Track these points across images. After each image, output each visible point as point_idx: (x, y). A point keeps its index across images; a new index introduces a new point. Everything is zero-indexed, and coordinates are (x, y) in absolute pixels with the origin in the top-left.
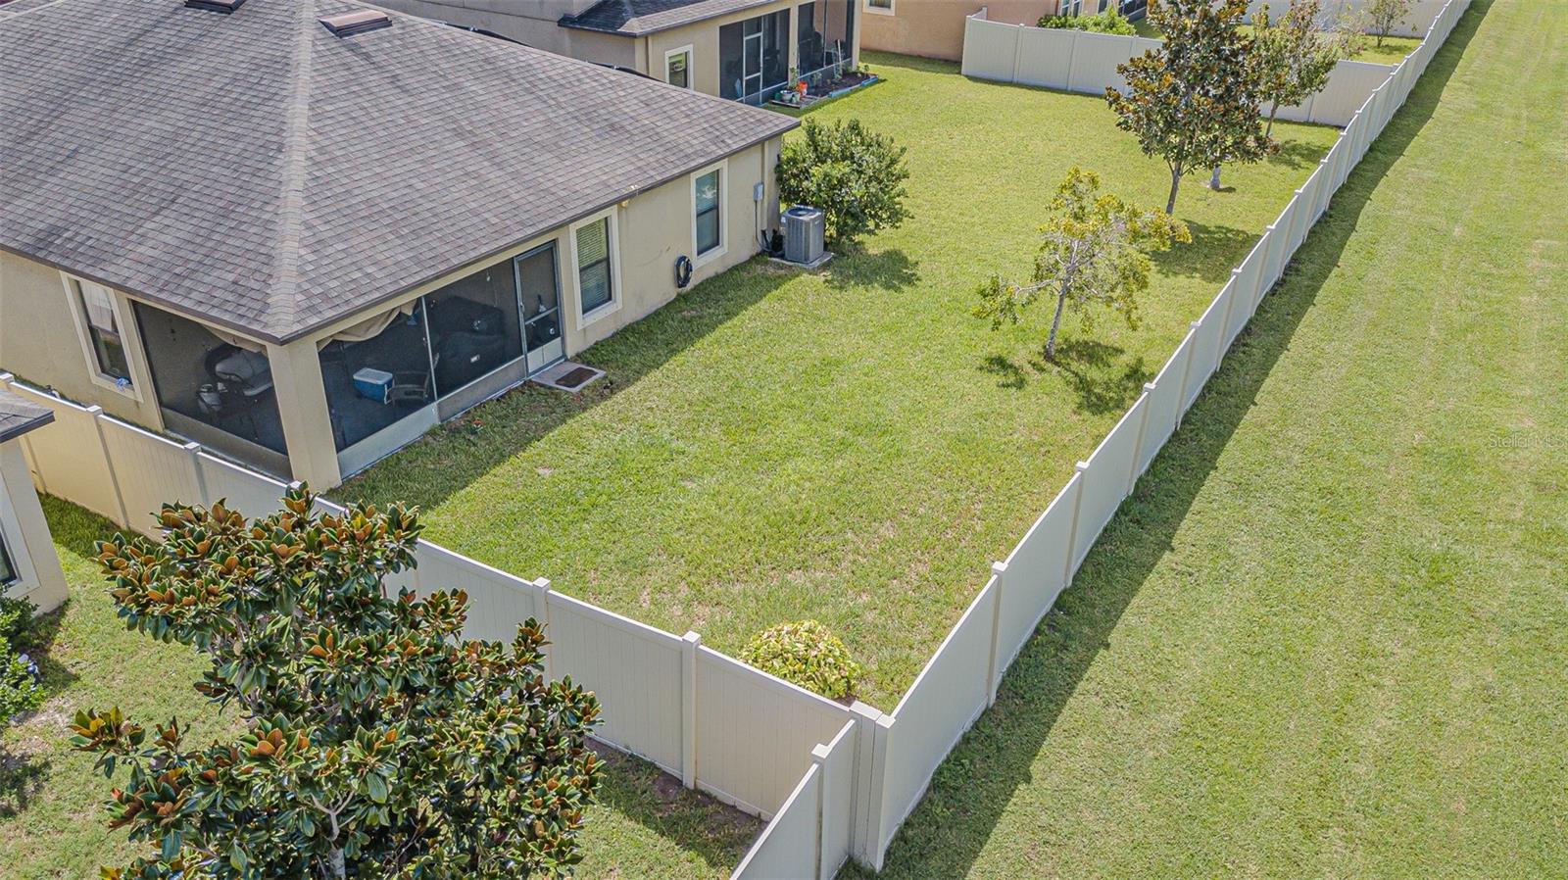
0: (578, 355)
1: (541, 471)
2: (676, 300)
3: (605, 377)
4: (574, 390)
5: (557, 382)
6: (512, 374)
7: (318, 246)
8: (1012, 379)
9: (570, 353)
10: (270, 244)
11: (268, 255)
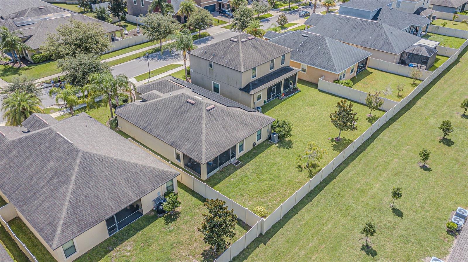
0: (238, 159)
1: (232, 179)
2: (253, 148)
3: (241, 163)
4: (237, 165)
5: (235, 164)
6: (229, 162)
7: (207, 149)
8: (300, 170)
9: (236, 159)
10: (201, 149)
11: (201, 151)
